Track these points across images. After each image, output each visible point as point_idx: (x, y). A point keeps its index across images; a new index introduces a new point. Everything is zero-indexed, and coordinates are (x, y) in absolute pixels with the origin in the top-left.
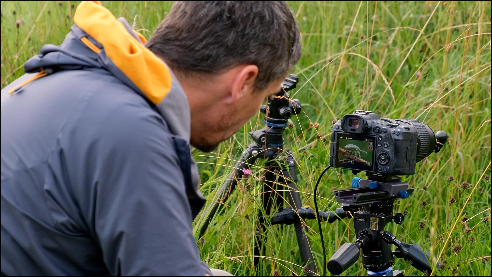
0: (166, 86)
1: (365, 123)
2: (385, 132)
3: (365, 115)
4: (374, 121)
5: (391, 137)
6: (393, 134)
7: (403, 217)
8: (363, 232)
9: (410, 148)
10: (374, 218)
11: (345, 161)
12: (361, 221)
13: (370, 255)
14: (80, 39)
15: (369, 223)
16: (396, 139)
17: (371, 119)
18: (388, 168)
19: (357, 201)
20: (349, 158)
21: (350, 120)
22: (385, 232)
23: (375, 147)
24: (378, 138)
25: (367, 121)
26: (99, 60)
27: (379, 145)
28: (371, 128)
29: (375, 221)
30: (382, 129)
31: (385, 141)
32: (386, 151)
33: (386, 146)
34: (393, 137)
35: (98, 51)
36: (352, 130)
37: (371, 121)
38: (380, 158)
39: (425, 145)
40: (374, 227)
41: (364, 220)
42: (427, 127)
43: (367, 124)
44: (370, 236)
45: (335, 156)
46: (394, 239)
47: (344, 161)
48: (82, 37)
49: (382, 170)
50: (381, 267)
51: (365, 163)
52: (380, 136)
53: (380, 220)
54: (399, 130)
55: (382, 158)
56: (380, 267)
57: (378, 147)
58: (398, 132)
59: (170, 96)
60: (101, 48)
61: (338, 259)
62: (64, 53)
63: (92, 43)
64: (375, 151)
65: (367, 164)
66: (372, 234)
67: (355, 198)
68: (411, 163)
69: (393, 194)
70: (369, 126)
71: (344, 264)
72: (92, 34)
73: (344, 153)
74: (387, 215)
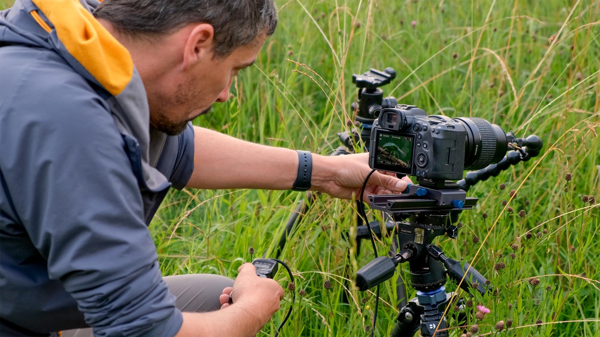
0: (127, 74)
1: (404, 118)
2: (425, 130)
3: (406, 109)
4: (415, 117)
5: (431, 136)
6: (433, 132)
7: (456, 230)
8: (408, 245)
9: (453, 149)
10: (419, 229)
11: (384, 162)
12: (405, 232)
13: (418, 272)
14: (30, 13)
15: (414, 235)
16: (435, 138)
17: (412, 115)
18: (427, 171)
19: (392, 207)
20: (387, 159)
21: (389, 114)
22: (431, 246)
23: (414, 147)
24: (417, 137)
25: (407, 116)
26: (50, 41)
27: (418, 145)
28: (410, 125)
29: (420, 233)
30: (421, 126)
31: (424, 140)
32: (425, 152)
33: (425, 146)
34: (432, 136)
35: (50, 31)
36: (390, 126)
37: (412, 117)
38: (418, 159)
39: (490, 148)
40: (419, 240)
41: (409, 232)
42: (495, 126)
43: (405, 120)
44: (415, 250)
45: (373, 156)
46: (441, 254)
47: (382, 162)
48: (32, 11)
49: (420, 173)
50: (429, 286)
51: (404, 165)
52: (420, 134)
53: (426, 232)
54: (440, 128)
55: (421, 160)
56: (427, 286)
57: (417, 147)
58: (439, 130)
59: (131, 86)
60: (53, 27)
61: (365, 273)
62: (10, 28)
63: (44, 20)
64: (414, 151)
65: (405, 166)
66: (417, 247)
67: (389, 204)
68: (455, 166)
69: (444, 203)
70: (408, 122)
71: (370, 279)
72: (44, 9)
73: (382, 153)
74: (436, 228)
